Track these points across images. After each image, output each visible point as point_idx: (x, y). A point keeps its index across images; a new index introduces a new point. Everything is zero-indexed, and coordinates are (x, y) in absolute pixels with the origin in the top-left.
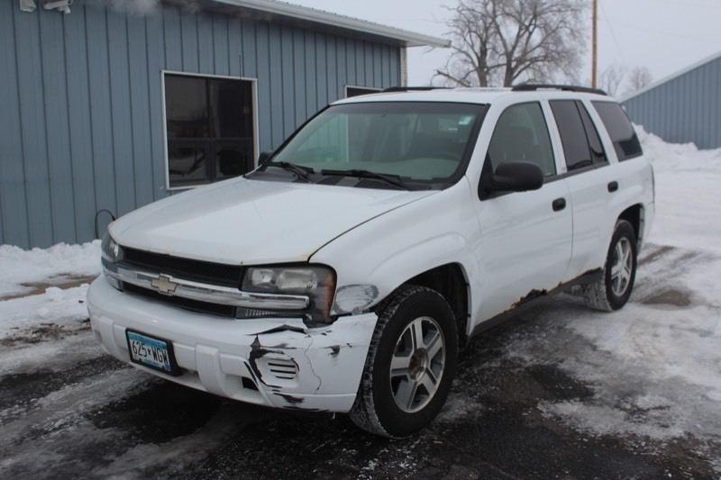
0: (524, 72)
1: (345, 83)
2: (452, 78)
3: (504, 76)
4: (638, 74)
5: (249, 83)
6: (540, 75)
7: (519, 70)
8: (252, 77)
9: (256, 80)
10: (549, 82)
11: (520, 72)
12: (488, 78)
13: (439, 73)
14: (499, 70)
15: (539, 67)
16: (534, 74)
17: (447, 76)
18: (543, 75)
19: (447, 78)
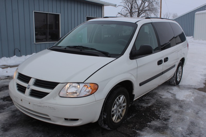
0: (143, 14)
1: (86, 15)
2: (123, 15)
3: (137, 15)
4: (174, 15)
5: (59, 15)
6: (147, 15)
7: (141, 13)
8: (59, 13)
9: (60, 14)
10: (150, 17)
11: (141, 14)
12: (132, 15)
13: (119, 13)
14: (136, 13)
15: (147, 12)
16: (146, 15)
17: (121, 14)
18: (148, 15)
19: (121, 15)
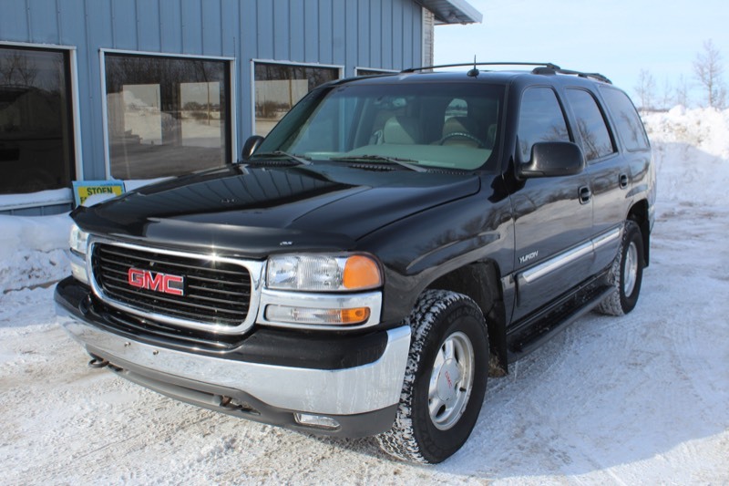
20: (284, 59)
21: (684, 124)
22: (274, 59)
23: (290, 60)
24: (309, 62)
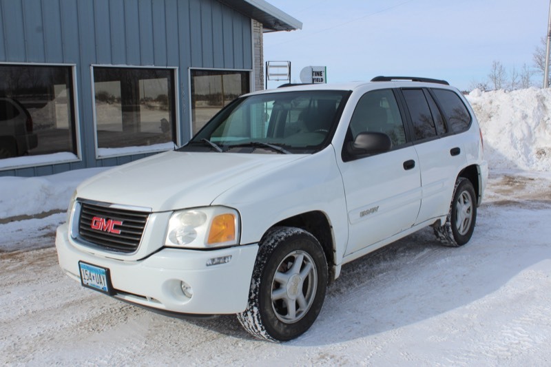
20: (121, 64)
21: (480, 104)
22: (112, 64)
23: (127, 64)
24: (146, 65)
